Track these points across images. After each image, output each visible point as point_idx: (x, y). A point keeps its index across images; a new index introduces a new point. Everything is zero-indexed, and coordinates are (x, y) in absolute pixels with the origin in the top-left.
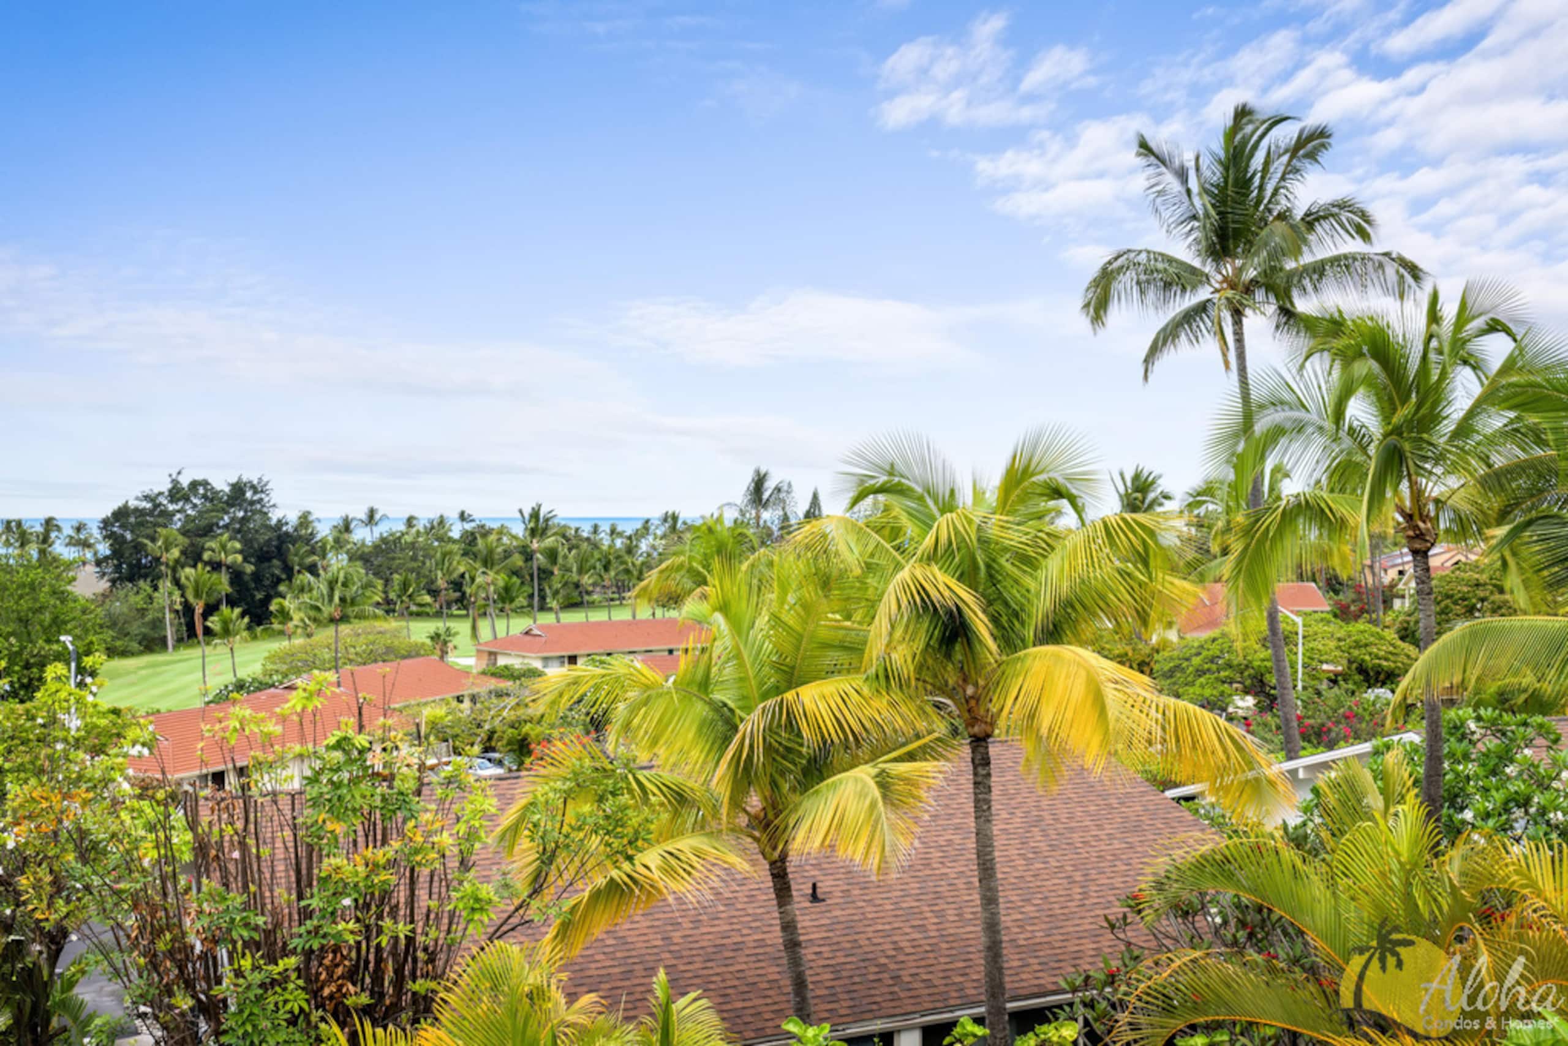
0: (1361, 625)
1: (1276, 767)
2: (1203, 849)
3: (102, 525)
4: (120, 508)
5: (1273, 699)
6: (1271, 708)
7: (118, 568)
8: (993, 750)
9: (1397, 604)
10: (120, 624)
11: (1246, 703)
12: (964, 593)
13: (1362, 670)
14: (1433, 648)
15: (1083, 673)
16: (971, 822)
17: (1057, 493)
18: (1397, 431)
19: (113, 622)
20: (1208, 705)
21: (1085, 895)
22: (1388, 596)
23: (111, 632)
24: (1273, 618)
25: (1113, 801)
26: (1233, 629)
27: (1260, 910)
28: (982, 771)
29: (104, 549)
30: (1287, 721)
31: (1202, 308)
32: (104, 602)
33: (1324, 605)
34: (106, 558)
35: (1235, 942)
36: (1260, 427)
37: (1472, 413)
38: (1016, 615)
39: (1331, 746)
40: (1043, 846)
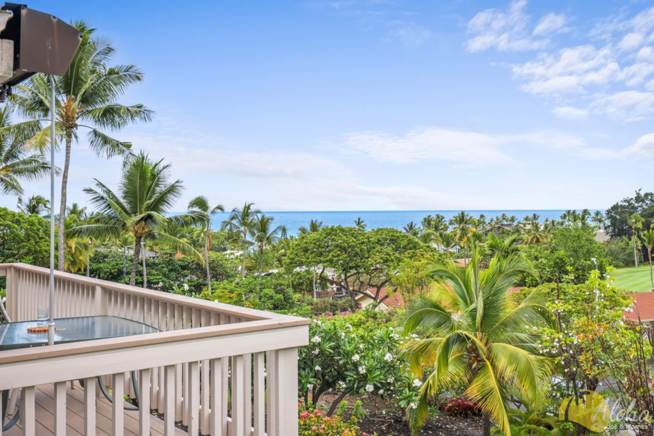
3: (607, 213)
4: (614, 205)
7: (614, 231)
10: (615, 254)
19: (611, 253)
23: (611, 258)
29: (608, 223)
32: (608, 245)
34: (609, 226)
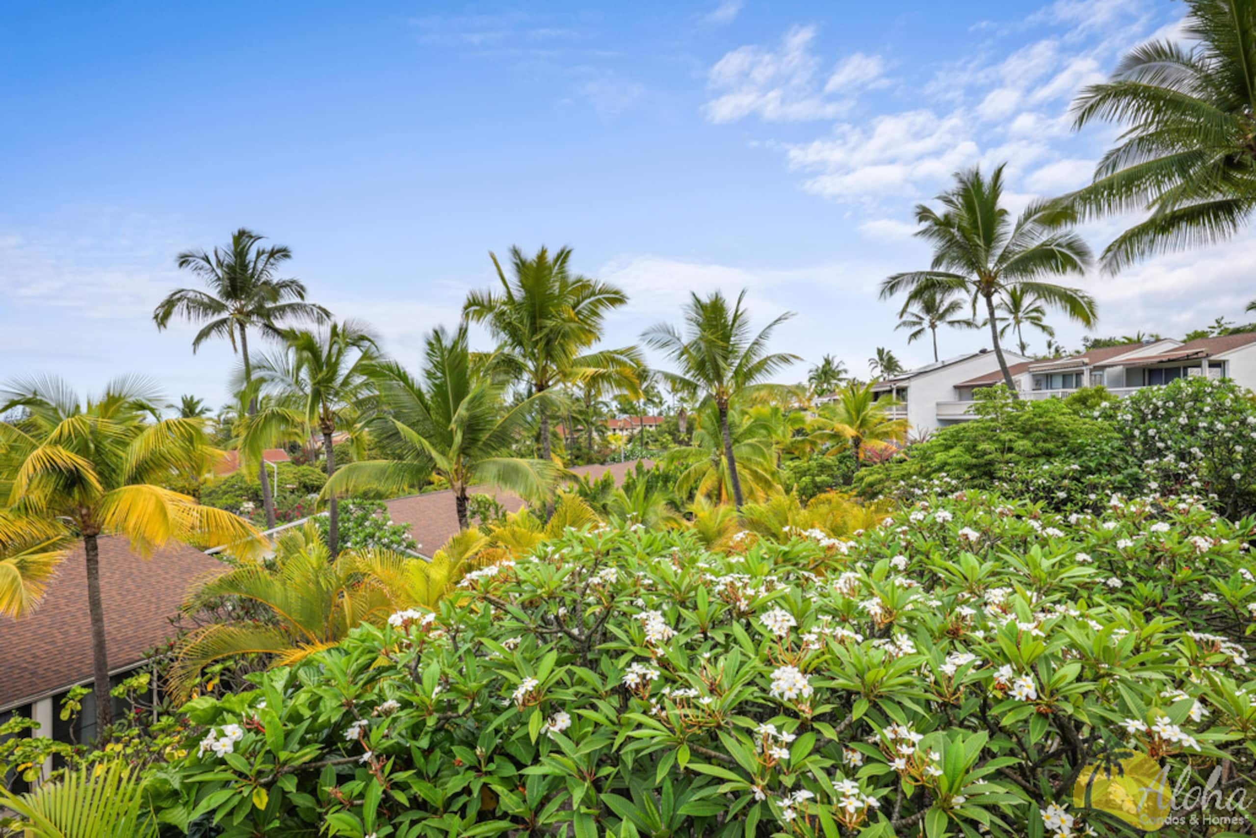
0: (305, 467)
1: (260, 533)
2: (220, 576)
5: (262, 501)
6: (262, 506)
8: (99, 542)
9: (321, 457)
11: (249, 506)
12: (80, 461)
13: (305, 486)
14: (336, 473)
15: (154, 498)
16: (86, 581)
17: (142, 407)
18: (319, 383)
20: (230, 508)
21: (158, 608)
22: (317, 454)
24: (262, 465)
25: (175, 560)
26: (244, 471)
27: (251, 600)
28: (92, 553)
30: (268, 512)
31: (224, 321)
33: (288, 458)
35: (239, 617)
36: (255, 376)
37: (348, 376)
38: (114, 471)
39: (290, 521)
40: (133, 587)
